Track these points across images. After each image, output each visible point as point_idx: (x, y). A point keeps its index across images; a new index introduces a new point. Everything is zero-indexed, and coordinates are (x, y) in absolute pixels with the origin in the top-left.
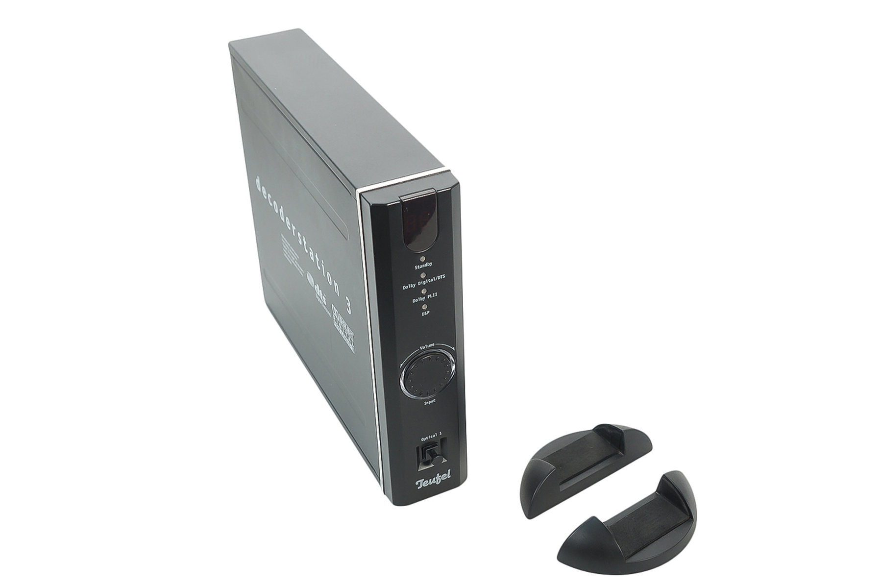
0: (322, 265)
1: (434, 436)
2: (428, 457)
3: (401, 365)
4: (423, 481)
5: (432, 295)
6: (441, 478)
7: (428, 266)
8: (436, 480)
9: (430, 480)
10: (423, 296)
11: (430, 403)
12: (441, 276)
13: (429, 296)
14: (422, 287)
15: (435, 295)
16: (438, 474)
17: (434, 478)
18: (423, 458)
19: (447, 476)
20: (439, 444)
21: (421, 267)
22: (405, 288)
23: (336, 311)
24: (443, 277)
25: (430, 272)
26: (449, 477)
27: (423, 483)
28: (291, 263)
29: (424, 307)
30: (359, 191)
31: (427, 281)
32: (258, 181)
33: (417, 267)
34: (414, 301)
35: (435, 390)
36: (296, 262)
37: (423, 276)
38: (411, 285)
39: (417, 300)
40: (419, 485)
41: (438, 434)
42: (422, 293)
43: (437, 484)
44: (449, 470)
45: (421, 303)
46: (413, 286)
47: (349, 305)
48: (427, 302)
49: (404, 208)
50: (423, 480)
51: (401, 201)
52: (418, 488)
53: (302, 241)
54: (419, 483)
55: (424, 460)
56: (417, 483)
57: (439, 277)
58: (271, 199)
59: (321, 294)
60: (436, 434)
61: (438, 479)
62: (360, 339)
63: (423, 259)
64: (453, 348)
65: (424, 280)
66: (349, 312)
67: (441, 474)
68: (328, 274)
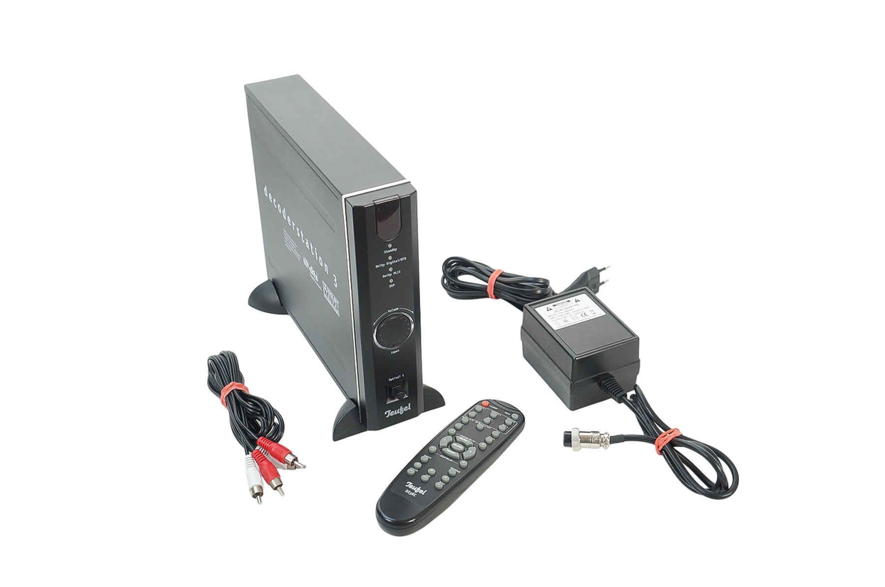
1: (398, 377)
2: (393, 393)
3: (374, 324)
5: (397, 273)
6: (403, 409)
8: (400, 411)
9: (396, 411)
10: (390, 273)
11: (394, 352)
13: (394, 273)
14: (390, 266)
15: (399, 272)
16: (401, 407)
17: (398, 410)
18: (390, 394)
19: (408, 408)
20: (402, 383)
21: (389, 251)
22: (377, 266)
23: (326, 285)
24: (404, 259)
25: (395, 256)
26: (410, 409)
27: (390, 413)
28: (290, 251)
29: (391, 281)
30: (344, 196)
31: (393, 262)
32: (265, 189)
33: (386, 252)
34: (384, 276)
35: (399, 343)
36: (295, 250)
37: (390, 258)
39: (385, 276)
40: (387, 415)
41: (402, 376)
42: (390, 270)
43: (401, 414)
44: (410, 404)
45: (389, 278)
46: (383, 265)
47: (335, 280)
48: (393, 277)
49: (376, 209)
50: (390, 411)
51: (374, 203)
52: (387, 417)
53: (300, 234)
54: (387, 413)
55: (390, 396)
56: (386, 413)
57: (402, 259)
58: (275, 203)
59: (314, 274)
60: (400, 376)
61: (401, 410)
62: (344, 306)
63: (390, 246)
64: (412, 312)
65: (391, 261)
66: (336, 286)
67: (404, 407)
68: (320, 258)
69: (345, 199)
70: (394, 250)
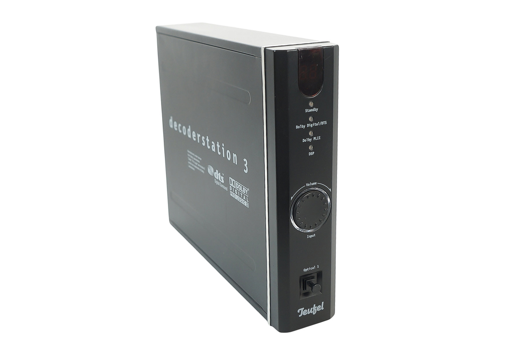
0: (223, 148)
1: (313, 268)
2: (308, 288)
3: (292, 198)
4: (303, 310)
5: (317, 138)
6: (316, 309)
7: (314, 111)
8: (313, 310)
9: (309, 309)
10: (310, 137)
11: (311, 236)
12: (324, 122)
13: (315, 138)
14: (310, 129)
15: (319, 138)
16: (315, 305)
17: (311, 308)
18: (303, 290)
19: (320, 308)
20: (316, 277)
21: (310, 111)
22: (297, 127)
24: (325, 123)
26: (323, 309)
27: (303, 312)
28: (194, 169)
29: (311, 148)
30: (264, 47)
31: (313, 124)
32: (171, 121)
33: (307, 111)
34: (304, 141)
35: (316, 224)
36: (199, 165)
37: (311, 119)
38: (302, 126)
39: (306, 140)
40: (300, 313)
42: (310, 135)
43: (314, 314)
44: (323, 302)
45: (308, 143)
46: (303, 127)
47: (246, 165)
48: (313, 143)
49: (299, 57)
50: (303, 308)
51: (297, 49)
52: (300, 316)
53: (205, 141)
54: (300, 311)
55: (305, 291)
56: (299, 312)
57: (322, 123)
58: (180, 127)
59: (220, 176)
60: (315, 266)
61: (315, 309)
63: (311, 104)
64: (330, 190)
65: (312, 123)
66: (246, 171)
67: (317, 306)
68: (228, 151)
69: (265, 49)
70: (316, 110)
